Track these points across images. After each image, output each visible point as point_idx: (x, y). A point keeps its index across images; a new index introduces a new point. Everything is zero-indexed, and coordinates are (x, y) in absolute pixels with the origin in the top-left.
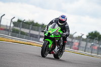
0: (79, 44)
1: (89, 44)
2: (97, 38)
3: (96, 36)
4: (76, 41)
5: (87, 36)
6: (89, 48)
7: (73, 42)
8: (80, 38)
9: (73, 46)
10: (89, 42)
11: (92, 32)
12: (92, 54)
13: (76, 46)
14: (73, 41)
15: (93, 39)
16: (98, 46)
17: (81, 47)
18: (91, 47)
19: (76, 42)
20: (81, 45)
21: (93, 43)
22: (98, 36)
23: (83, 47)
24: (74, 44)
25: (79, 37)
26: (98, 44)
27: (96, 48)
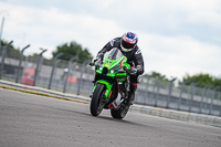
0: (37, 71)
1: (59, 72)
2: (77, 57)
3: (74, 54)
4: (30, 65)
5: (54, 54)
6: (58, 81)
7: (22, 68)
8: (37, 58)
9: (23, 77)
10: (59, 67)
11: (66, 45)
12: (66, 94)
13: (29, 77)
14: (23, 64)
15: (68, 60)
16: (78, 75)
17: (40, 78)
18: (62, 77)
19: (29, 68)
20: (41, 74)
21: (66, 70)
22: (78, 52)
23: (45, 79)
24: (25, 71)
25: (35, 55)
26: (78, 70)
27: (74, 79)
